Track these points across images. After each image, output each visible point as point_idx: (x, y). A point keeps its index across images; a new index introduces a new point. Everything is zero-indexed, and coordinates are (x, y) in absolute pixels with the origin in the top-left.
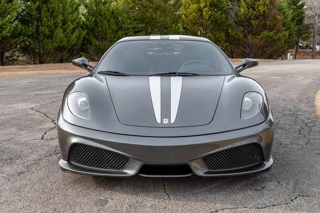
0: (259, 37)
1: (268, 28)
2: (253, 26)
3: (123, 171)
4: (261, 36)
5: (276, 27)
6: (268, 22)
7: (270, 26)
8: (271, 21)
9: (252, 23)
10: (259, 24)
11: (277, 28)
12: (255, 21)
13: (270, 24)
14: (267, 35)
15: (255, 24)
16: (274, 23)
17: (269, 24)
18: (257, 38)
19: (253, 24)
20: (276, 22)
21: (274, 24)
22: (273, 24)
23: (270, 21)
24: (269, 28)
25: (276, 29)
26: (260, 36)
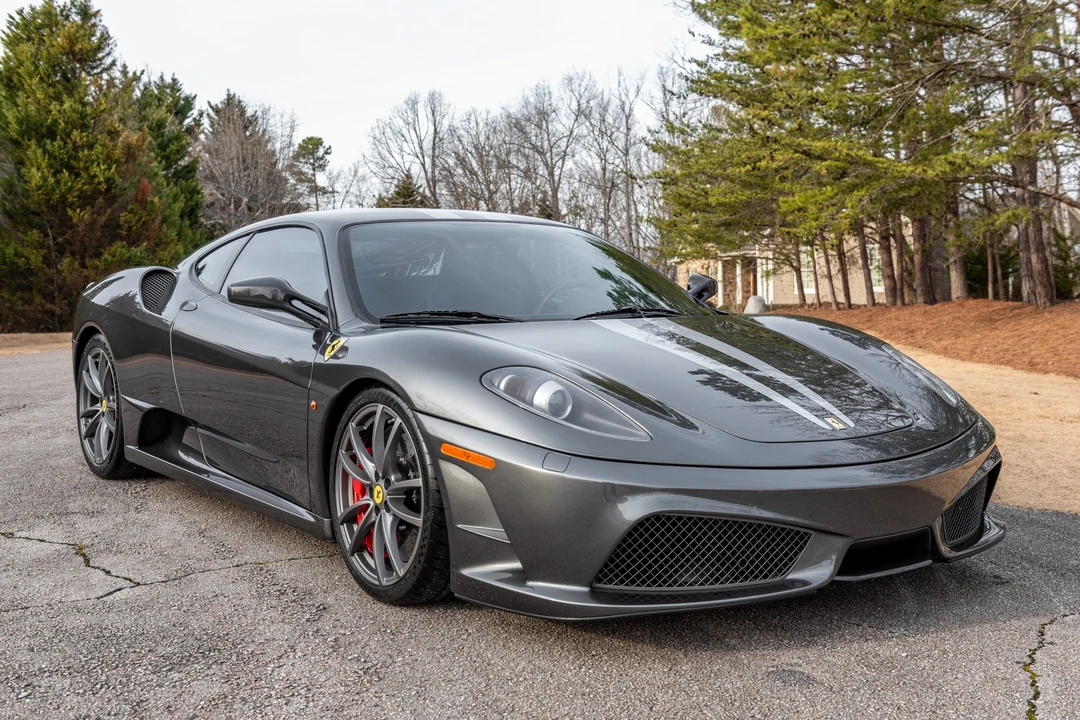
0: (97, 262)
1: (125, 233)
2: (73, 226)
3: (789, 577)
4: (105, 260)
5: (147, 230)
6: (123, 217)
7: (130, 229)
8: (132, 211)
9: (71, 219)
10: (94, 222)
11: (152, 234)
12: (81, 212)
13: (130, 222)
14: (123, 255)
15: (81, 219)
16: (143, 219)
17: (126, 222)
18: (92, 267)
19: (74, 221)
20: (149, 215)
21: (144, 223)
22: (141, 223)
23: (129, 213)
24: (128, 236)
25: (148, 238)
26: (103, 258)
